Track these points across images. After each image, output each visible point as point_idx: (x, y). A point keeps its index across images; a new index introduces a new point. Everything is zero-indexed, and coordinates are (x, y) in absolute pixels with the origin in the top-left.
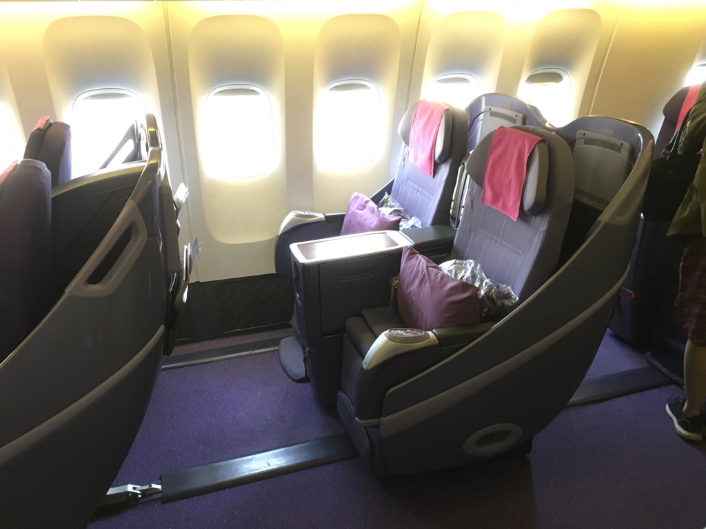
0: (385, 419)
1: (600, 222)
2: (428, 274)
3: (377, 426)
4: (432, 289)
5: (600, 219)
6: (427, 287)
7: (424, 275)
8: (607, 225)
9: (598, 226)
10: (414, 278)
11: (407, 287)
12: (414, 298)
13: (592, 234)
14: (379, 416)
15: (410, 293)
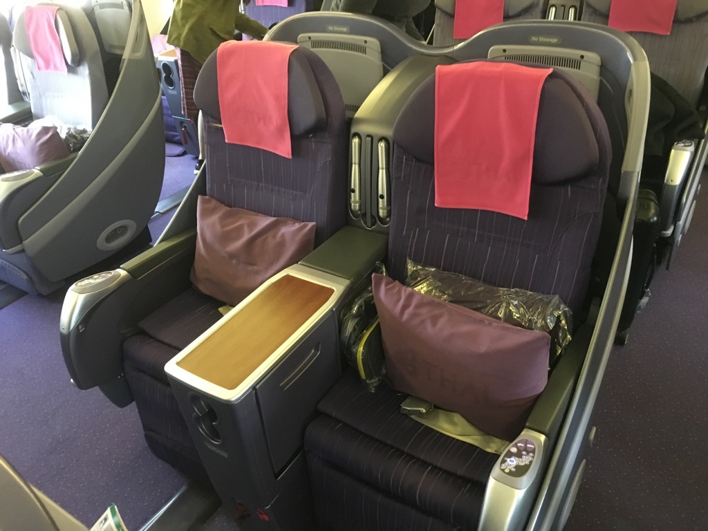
0: (26, 242)
1: (124, 59)
2: (16, 133)
3: (23, 251)
4: (24, 142)
5: (123, 58)
6: (19, 144)
7: (14, 135)
8: (130, 60)
9: (123, 63)
10: (7, 142)
11: (5, 151)
12: (13, 156)
13: (121, 69)
14: (21, 242)
15: (9, 154)
